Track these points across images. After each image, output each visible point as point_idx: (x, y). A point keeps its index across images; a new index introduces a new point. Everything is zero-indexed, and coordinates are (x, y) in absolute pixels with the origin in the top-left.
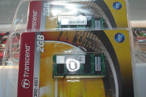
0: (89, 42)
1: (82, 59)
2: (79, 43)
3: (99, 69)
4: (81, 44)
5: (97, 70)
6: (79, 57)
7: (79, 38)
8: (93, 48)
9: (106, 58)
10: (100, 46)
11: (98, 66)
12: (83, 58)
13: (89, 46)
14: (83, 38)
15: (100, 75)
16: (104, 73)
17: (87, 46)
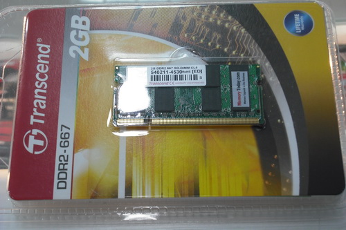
0: (214, 34)
1: (199, 75)
2: (186, 35)
3: (245, 103)
4: (194, 38)
5: (239, 104)
6: (191, 70)
7: (186, 24)
8: (226, 50)
9: (262, 73)
10: (246, 43)
11: (242, 95)
12: (201, 71)
13: (213, 45)
14: (198, 24)
15: (247, 116)
16: (258, 111)
17: (209, 44)
